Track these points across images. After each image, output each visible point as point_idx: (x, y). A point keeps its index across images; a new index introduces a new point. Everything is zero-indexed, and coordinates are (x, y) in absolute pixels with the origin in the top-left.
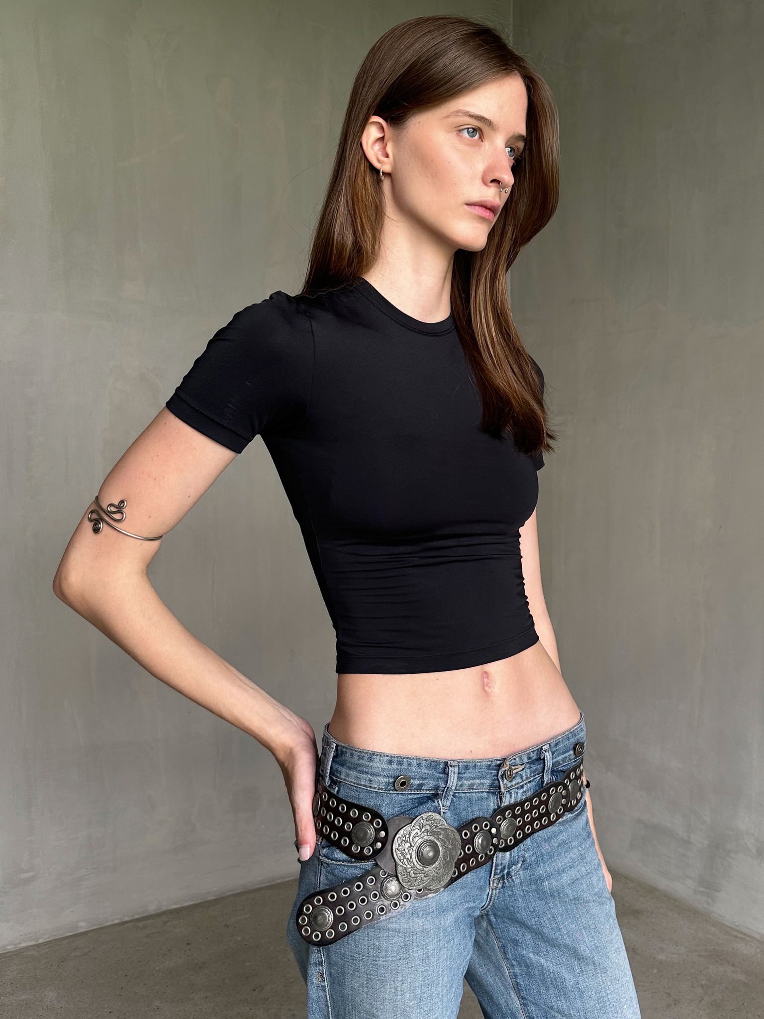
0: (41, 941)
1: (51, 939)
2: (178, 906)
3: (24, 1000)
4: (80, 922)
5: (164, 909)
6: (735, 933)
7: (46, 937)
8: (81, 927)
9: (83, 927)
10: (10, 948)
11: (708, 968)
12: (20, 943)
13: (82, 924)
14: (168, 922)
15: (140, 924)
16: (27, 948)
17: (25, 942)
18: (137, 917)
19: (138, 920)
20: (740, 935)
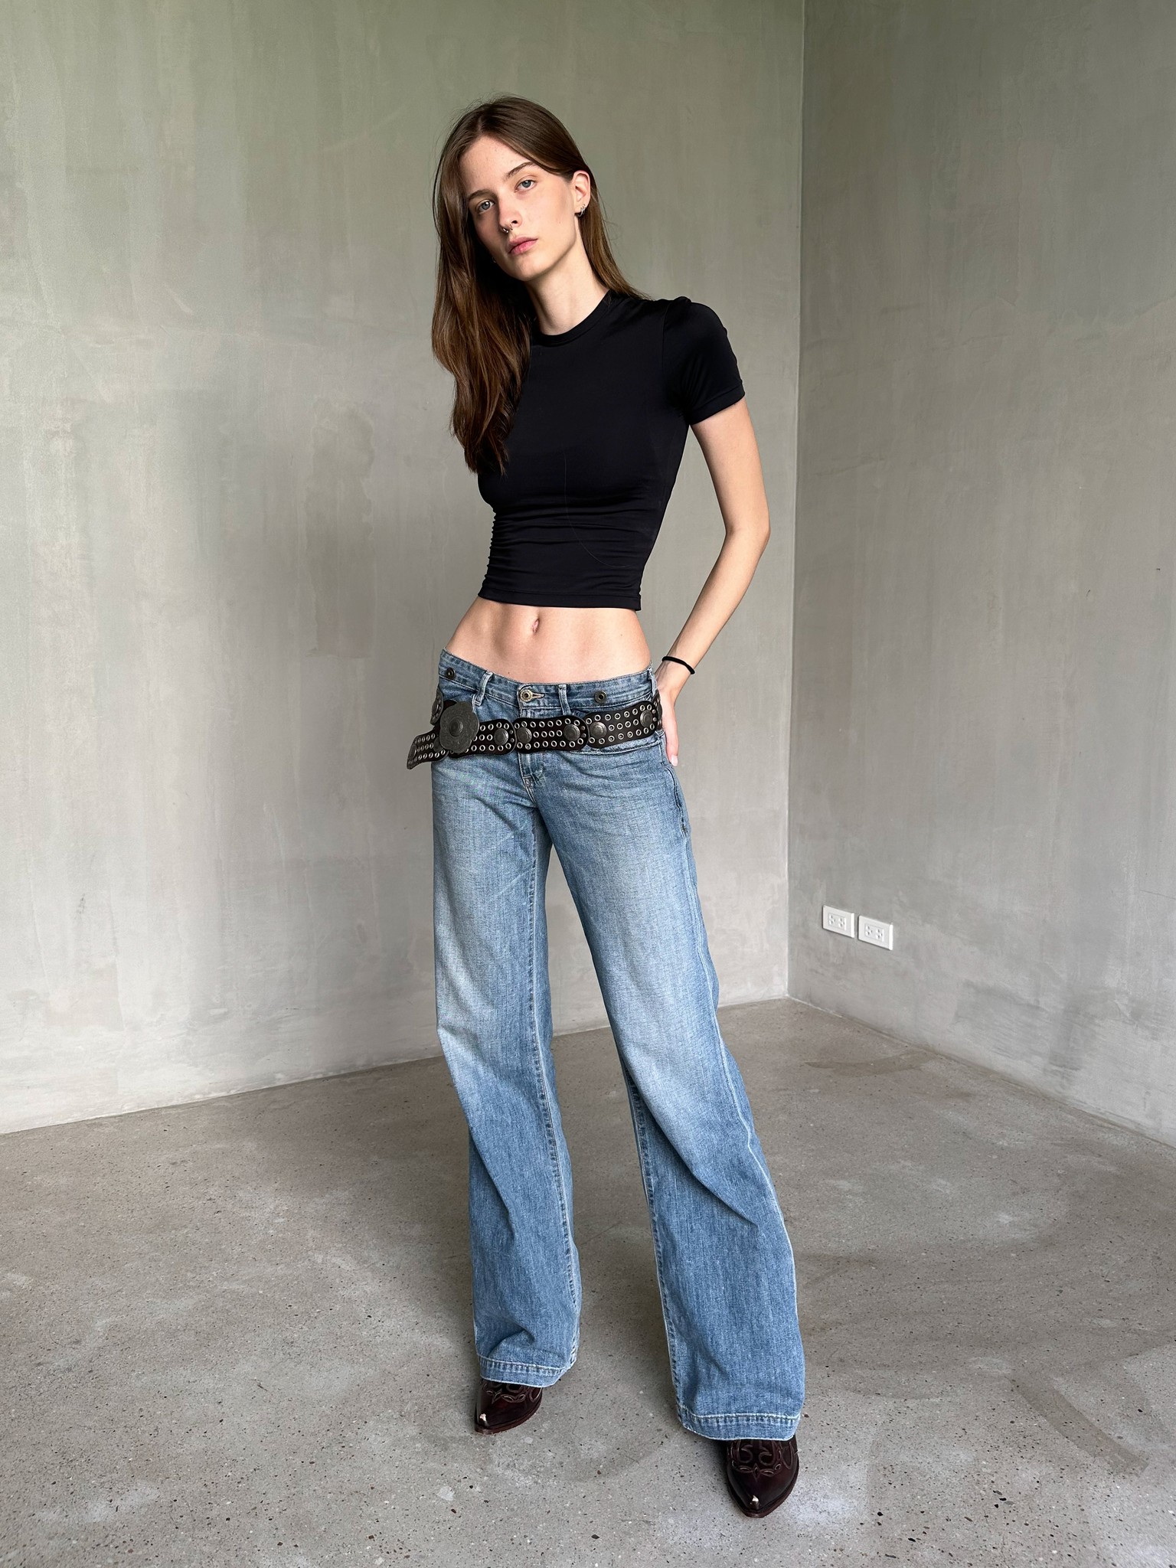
0: (233, 1092)
1: (244, 1091)
2: (390, 1063)
3: (219, 1149)
4: (278, 1073)
5: (374, 1064)
6: (1099, 1122)
7: (239, 1087)
8: (279, 1079)
9: (281, 1079)
10: (198, 1097)
11: (1066, 1157)
12: (209, 1093)
13: (279, 1076)
14: (380, 1078)
15: (348, 1080)
16: (218, 1099)
17: (216, 1092)
18: (343, 1072)
19: (344, 1076)
20: (1106, 1125)
